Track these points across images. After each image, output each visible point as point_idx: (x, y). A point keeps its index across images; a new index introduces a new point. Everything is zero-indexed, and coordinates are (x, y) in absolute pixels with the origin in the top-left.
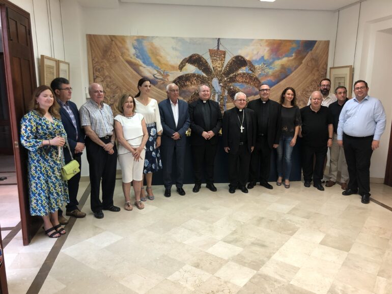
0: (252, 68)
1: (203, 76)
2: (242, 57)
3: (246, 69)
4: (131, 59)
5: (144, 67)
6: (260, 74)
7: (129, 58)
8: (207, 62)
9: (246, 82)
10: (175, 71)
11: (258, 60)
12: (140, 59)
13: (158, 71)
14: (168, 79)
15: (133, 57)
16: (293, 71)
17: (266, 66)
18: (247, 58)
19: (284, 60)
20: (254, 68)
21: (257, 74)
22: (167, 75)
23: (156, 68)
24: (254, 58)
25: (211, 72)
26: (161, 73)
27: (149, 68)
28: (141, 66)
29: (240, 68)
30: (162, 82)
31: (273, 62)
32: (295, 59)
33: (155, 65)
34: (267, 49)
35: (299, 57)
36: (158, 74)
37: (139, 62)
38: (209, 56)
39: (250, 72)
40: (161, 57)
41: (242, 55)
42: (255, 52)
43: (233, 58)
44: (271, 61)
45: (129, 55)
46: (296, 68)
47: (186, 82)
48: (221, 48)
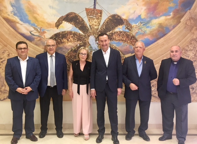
0: (129, 27)
1: (79, 34)
2: (119, 16)
3: (123, 27)
4: (8, 16)
5: (21, 24)
6: (137, 32)
7: (6, 16)
8: (83, 21)
9: (123, 40)
10: (51, 28)
11: (135, 19)
12: (17, 16)
13: (35, 28)
14: (44, 36)
15: (11, 15)
16: (171, 30)
17: (143, 25)
18: (124, 17)
19: (162, 19)
20: (131, 27)
21: (134, 32)
22: (44, 32)
23: (33, 25)
24: (131, 17)
25: (88, 30)
26: (37, 30)
27: (26, 25)
28: (18, 23)
29: (117, 26)
30: (39, 39)
31: (148, 22)
32: (173, 18)
33: (32, 22)
34: (144, 8)
35: (177, 16)
36: (35, 31)
37: (16, 19)
38: (86, 15)
39: (127, 30)
40: (38, 14)
41: (119, 14)
42: (132, 11)
43: (110, 16)
44: (149, 20)
45: (7, 13)
46: (174, 27)
47: (63, 38)
48: (98, 7)
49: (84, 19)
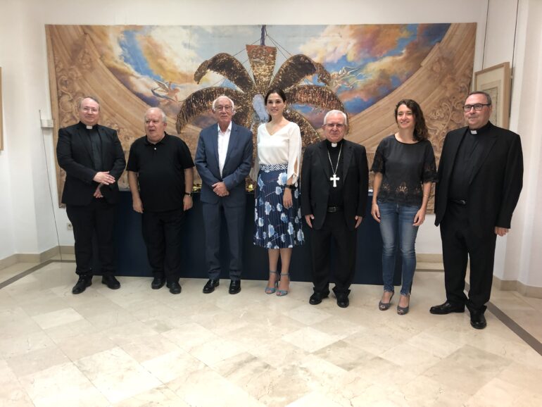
0: (325, 76)
1: (236, 91)
2: (306, 58)
3: (314, 78)
4: (115, 64)
5: (138, 78)
6: (340, 87)
7: (112, 63)
8: (242, 68)
9: (314, 103)
10: (188, 84)
11: (336, 62)
12: (131, 64)
13: (160, 84)
14: (176, 97)
15: (119, 61)
16: (403, 82)
17: (352, 73)
18: (316, 60)
19: (386, 62)
20: (329, 78)
21: (334, 87)
22: (176, 90)
23: (156, 79)
24: (328, 59)
25: (251, 84)
26: (164, 87)
27: (145, 79)
28: (132, 75)
29: (302, 76)
30: (167, 101)
31: (361, 68)
32: (406, 59)
33: (155, 73)
34: (353, 41)
35: (416, 55)
36: (160, 89)
37: (129, 68)
38: (247, 57)
39: (322, 84)
40: (165, 60)
41: (307, 54)
42: (330, 49)
43: (290, 59)
44: (361, 63)
45: (113, 58)
46: (409, 76)
47: (207, 101)
48: (268, 43)
49: (244, 65)
